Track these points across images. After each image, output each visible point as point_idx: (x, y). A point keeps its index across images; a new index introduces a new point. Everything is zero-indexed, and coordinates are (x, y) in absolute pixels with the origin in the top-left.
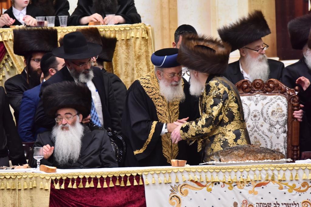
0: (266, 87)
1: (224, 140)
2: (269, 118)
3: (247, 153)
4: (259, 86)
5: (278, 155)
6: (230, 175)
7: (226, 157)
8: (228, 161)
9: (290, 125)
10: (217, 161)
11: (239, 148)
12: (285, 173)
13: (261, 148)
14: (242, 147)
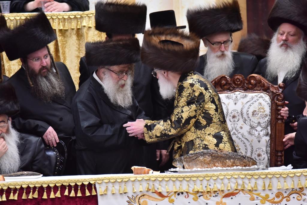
0: (247, 84)
1: (204, 146)
2: (249, 119)
3: (214, 158)
4: (239, 83)
6: (195, 184)
7: (190, 164)
11: (205, 153)
12: (257, 182)
13: (229, 153)
14: (209, 152)
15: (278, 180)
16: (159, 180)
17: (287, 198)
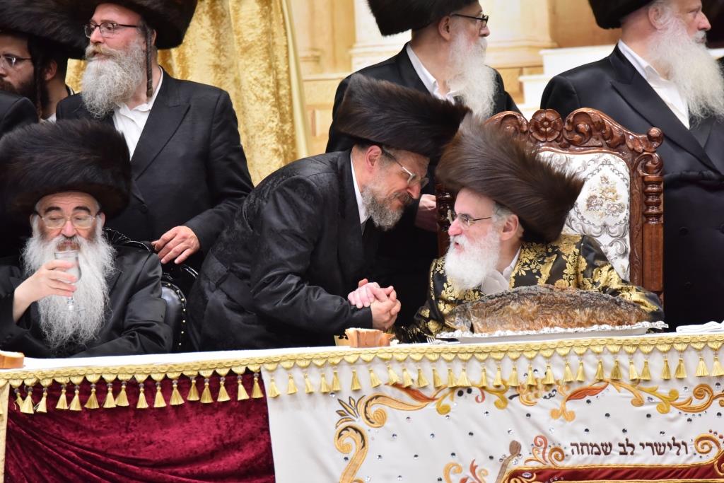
0: (568, 132)
2: (580, 217)
3: (545, 307)
4: (549, 129)
5: (629, 312)
6: (499, 369)
7: (487, 320)
8: (494, 330)
9: (638, 235)
10: (463, 331)
11: (523, 294)
12: (649, 361)
13: (582, 293)
14: (532, 292)
15: (700, 355)
16: (413, 360)
17: (721, 399)
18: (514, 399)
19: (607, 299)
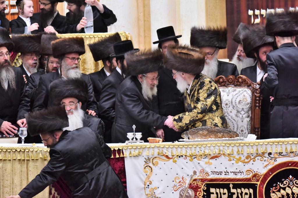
0: (237, 82)
1: (215, 124)
2: (236, 106)
3: (210, 132)
4: (231, 81)
5: (234, 134)
6: (191, 150)
7: (193, 136)
8: (195, 139)
9: (254, 112)
11: (203, 129)
12: (233, 149)
13: (220, 129)
14: (206, 128)
15: (248, 147)
16: (166, 147)
17: (254, 159)
18: (195, 159)
19: (227, 130)
